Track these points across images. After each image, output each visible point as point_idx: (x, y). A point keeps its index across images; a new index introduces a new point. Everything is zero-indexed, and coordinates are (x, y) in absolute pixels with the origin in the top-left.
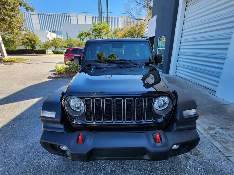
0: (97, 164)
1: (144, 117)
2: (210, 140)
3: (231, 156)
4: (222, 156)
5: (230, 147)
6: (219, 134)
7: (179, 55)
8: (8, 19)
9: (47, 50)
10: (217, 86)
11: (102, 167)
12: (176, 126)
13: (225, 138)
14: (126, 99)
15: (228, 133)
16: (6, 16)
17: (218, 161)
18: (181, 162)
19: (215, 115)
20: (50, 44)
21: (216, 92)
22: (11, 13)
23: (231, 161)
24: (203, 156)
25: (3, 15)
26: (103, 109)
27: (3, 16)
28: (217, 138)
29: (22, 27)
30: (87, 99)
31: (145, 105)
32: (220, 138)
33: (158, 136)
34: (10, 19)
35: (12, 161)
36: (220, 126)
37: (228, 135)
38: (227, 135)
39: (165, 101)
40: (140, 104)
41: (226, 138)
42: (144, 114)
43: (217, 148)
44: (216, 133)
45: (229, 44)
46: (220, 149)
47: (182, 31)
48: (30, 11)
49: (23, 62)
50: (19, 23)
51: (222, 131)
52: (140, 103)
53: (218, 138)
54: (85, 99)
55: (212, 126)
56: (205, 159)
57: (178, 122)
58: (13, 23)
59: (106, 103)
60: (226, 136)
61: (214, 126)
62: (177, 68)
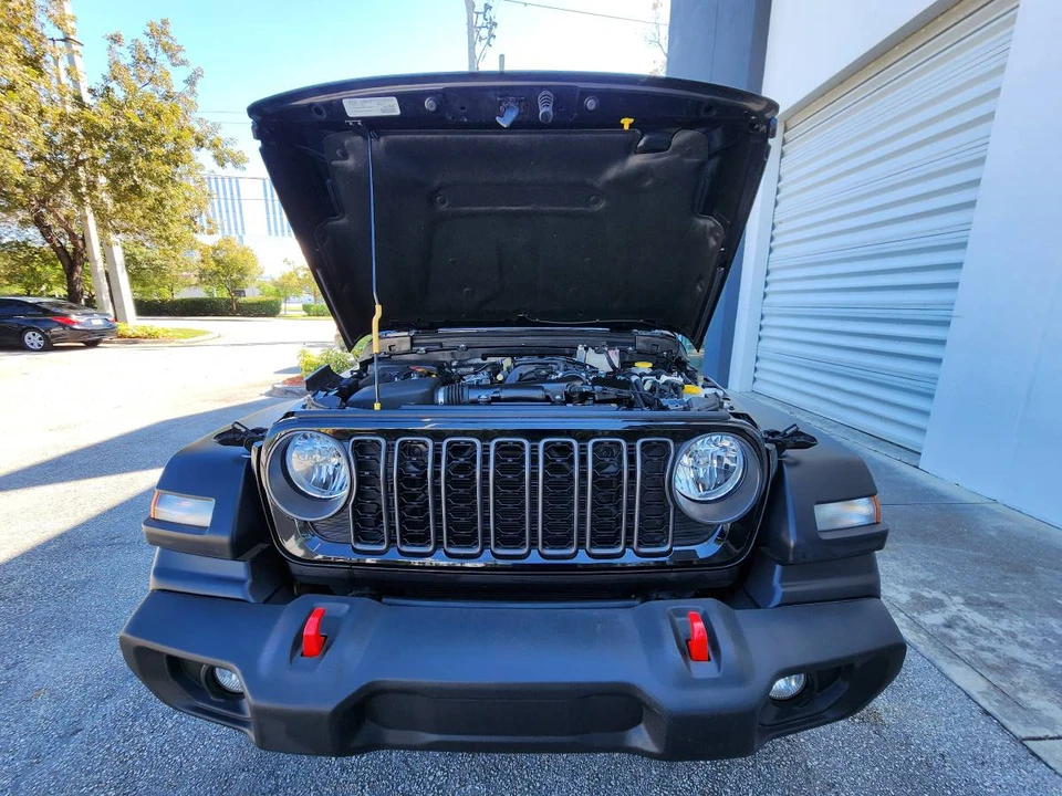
0: (408, 766)
1: (630, 532)
2: (932, 657)
3: (1040, 739)
4: (1000, 740)
5: (1025, 690)
6: (966, 628)
7: (762, 317)
8: (154, 189)
9: (283, 306)
10: (922, 431)
11: (431, 778)
12: (782, 580)
13: (994, 650)
14: (546, 445)
15: (1004, 624)
16: (147, 180)
17: (983, 763)
18: (809, 764)
19: (931, 547)
20: (295, 280)
21: (920, 454)
22: (164, 169)
23: (1047, 765)
24: (907, 737)
25: (135, 177)
26: (437, 490)
27: (135, 181)
28: (962, 648)
29: (198, 220)
30: (365, 441)
31: (632, 475)
32: (971, 648)
33: (699, 625)
34: (159, 190)
35: (21, 738)
36: (961, 596)
37: (1006, 633)
38: (1001, 634)
39: (726, 461)
40: (611, 469)
41: (1000, 646)
42: (630, 518)
43: (970, 698)
44: (949, 625)
45: (959, 266)
46: (984, 703)
47: (773, 228)
48: (229, 165)
49: (190, 340)
50: (188, 204)
51: (975, 618)
52: (608, 465)
53: (964, 648)
54: (353, 440)
55: (928, 594)
56: (921, 753)
57: (791, 558)
58: (168, 203)
59: (449, 460)
60: (1000, 640)
61: (937, 594)
62: (758, 365)
